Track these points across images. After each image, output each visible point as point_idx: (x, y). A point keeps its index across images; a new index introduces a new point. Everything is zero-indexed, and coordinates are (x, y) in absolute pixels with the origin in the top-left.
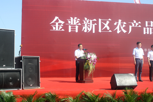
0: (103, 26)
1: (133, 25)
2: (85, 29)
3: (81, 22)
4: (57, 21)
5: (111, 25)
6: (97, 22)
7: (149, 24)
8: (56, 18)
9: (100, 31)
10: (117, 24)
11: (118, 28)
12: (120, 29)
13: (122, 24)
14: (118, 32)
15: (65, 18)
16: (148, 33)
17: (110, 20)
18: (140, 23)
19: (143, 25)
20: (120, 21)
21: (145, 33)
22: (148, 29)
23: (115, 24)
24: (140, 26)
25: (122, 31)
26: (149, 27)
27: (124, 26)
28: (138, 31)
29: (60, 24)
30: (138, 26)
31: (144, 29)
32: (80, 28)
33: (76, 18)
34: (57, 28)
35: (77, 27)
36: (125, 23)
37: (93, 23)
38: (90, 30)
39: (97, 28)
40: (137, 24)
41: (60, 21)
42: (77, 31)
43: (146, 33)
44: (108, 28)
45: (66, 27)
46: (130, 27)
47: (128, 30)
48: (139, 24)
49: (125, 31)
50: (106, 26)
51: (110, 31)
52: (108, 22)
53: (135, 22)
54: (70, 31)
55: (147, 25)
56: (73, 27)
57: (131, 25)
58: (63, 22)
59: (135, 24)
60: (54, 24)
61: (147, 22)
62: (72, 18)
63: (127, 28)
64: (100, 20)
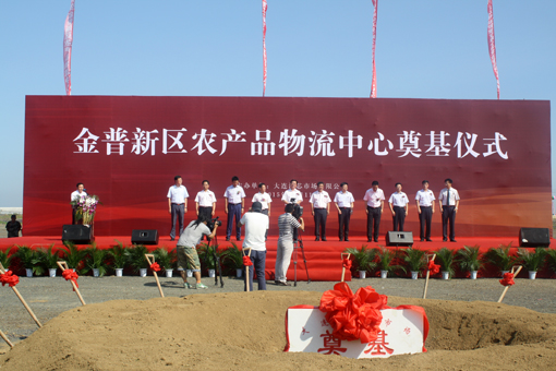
0: (170, 141)
1: (230, 139)
2: (137, 148)
3: (130, 136)
4: (86, 135)
6: (160, 135)
7: (263, 135)
8: (85, 130)
9: (165, 151)
10: (199, 137)
11: (199, 144)
12: (204, 147)
13: (208, 138)
14: (200, 152)
15: (100, 130)
16: (260, 153)
17: (184, 130)
18: (243, 133)
19: (251, 138)
20: (204, 131)
21: (253, 153)
22: (260, 144)
23: (194, 137)
24: (243, 140)
25: (208, 151)
26: (263, 141)
27: (211, 141)
28: (239, 150)
29: (91, 141)
30: (240, 139)
31: (253, 145)
32: (128, 146)
33: (119, 129)
34: (84, 149)
35: (122, 145)
36: (213, 135)
37: (152, 136)
38: (145, 150)
39: (159, 145)
40: (238, 136)
41: (92, 136)
42: (121, 153)
43: (256, 154)
44: (181, 146)
45: (101, 145)
46: (224, 142)
47: (220, 149)
48: (243, 137)
49: (213, 151)
50: (177, 141)
51: (184, 151)
52: (180, 135)
53: (234, 132)
54: (109, 153)
55: (258, 138)
56: (115, 145)
57: (227, 138)
58: (96, 138)
59: (234, 137)
60: (81, 141)
61: (258, 132)
62: (112, 130)
63: (218, 145)
64: (165, 131)
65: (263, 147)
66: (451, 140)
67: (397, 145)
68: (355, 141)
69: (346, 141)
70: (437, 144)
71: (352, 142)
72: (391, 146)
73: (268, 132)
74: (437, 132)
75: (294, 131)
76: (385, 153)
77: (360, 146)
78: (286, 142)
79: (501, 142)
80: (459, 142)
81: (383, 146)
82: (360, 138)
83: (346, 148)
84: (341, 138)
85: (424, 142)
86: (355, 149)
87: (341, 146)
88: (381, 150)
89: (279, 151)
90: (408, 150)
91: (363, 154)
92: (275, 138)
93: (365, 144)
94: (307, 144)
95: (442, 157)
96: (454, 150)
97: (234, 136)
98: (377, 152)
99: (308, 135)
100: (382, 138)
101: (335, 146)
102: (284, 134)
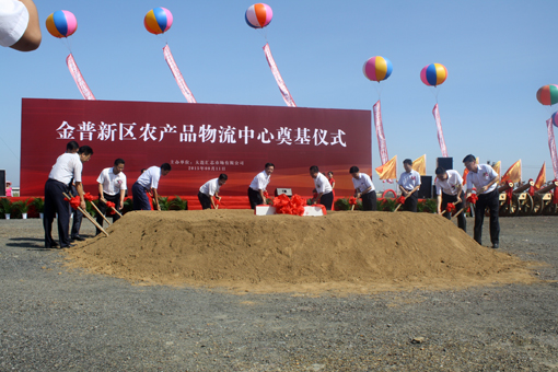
0: (125, 132)
1: (166, 130)
2: (101, 136)
3: (97, 127)
4: (66, 127)
5: (137, 132)
6: (118, 127)
7: (188, 128)
8: (65, 123)
9: (121, 138)
10: (144, 129)
11: (145, 134)
12: (148, 136)
13: (151, 130)
14: (146, 139)
15: (75, 123)
16: (186, 140)
17: (134, 124)
18: (175, 127)
19: (180, 130)
20: (148, 125)
21: (181, 140)
22: (186, 135)
23: (141, 129)
24: (175, 131)
25: (151, 138)
26: (188, 133)
27: (153, 132)
28: (172, 138)
29: (69, 131)
30: (172, 131)
31: (181, 135)
32: (95, 135)
33: (89, 123)
34: (64, 136)
35: (91, 134)
36: (154, 128)
37: (112, 128)
38: (107, 137)
39: (117, 134)
40: (171, 129)
41: (69, 127)
42: (91, 139)
43: (184, 141)
44: (132, 135)
45: (76, 134)
46: (162, 133)
47: (159, 138)
48: (174, 129)
49: (154, 139)
50: (129, 132)
51: (134, 138)
52: (131, 127)
53: (168, 126)
54: (82, 139)
55: (185, 130)
56: (86, 134)
57: (164, 130)
58: (73, 128)
60: (62, 130)
61: (185, 126)
62: (84, 123)
63: (157, 134)
64: (121, 125)
65: (188, 136)
66: (310, 134)
67: (276, 136)
68: (249, 134)
69: (243, 134)
70: (302, 136)
71: (247, 134)
72: (272, 137)
73: (192, 127)
74: (302, 129)
75: (209, 126)
76: (269, 141)
77: (252, 137)
78: (204, 133)
79: (342, 136)
80: (315, 135)
81: (267, 137)
82: (252, 131)
83: (243, 138)
84: (240, 132)
85: (294, 135)
86: (249, 138)
87: (240, 137)
88: (266, 139)
89: (199, 139)
90: (284, 139)
91: (254, 142)
92: (196, 130)
93: (256, 135)
94: (218, 134)
95: (305, 145)
96: (312, 141)
97: (169, 128)
98: (263, 141)
99: (218, 129)
100: (267, 131)
101: (236, 137)
102: (202, 128)
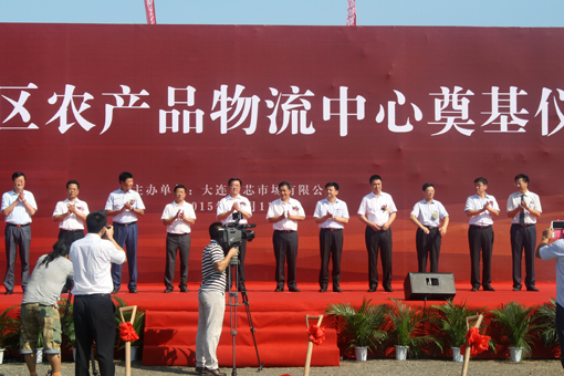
0: (6, 108)
1: (120, 103)
5: (38, 107)
7: (181, 96)
10: (60, 101)
11: (62, 113)
12: (71, 118)
13: (78, 102)
14: (64, 128)
16: (175, 129)
17: (32, 86)
18: (144, 93)
19: (158, 101)
20: (70, 89)
21: (163, 129)
22: (175, 113)
23: (53, 100)
24: (145, 105)
25: (77, 124)
26: (180, 108)
27: (84, 106)
28: (136, 125)
30: (138, 103)
31: (163, 114)
36: (87, 96)
40: (134, 99)
43: (169, 131)
44: (26, 117)
46: (109, 109)
47: (100, 122)
48: (143, 99)
49: (87, 126)
50: (19, 108)
51: (33, 126)
52: (24, 96)
53: (126, 90)
55: (171, 102)
57: (113, 102)
59: (127, 99)
61: (171, 91)
63: (95, 114)
65: (181, 118)
66: (529, 103)
67: (429, 112)
68: (352, 107)
69: (335, 107)
70: (504, 109)
71: (346, 108)
72: (418, 115)
73: (191, 91)
74: (504, 89)
75: (239, 89)
76: (408, 128)
77: (361, 115)
78: (224, 109)
80: (543, 107)
81: (403, 114)
82: (361, 101)
83: (335, 120)
84: (327, 102)
85: (480, 106)
86: (352, 120)
87: (327, 116)
88: (400, 122)
89: (212, 126)
90: (450, 121)
91: (366, 130)
92: (204, 101)
93: (371, 111)
94: (264, 112)
95: (512, 134)
96: (534, 122)
97: (127, 97)
98: (393, 127)
99: (265, 95)
100: (402, 99)
101: (314, 116)
102: (221, 95)
